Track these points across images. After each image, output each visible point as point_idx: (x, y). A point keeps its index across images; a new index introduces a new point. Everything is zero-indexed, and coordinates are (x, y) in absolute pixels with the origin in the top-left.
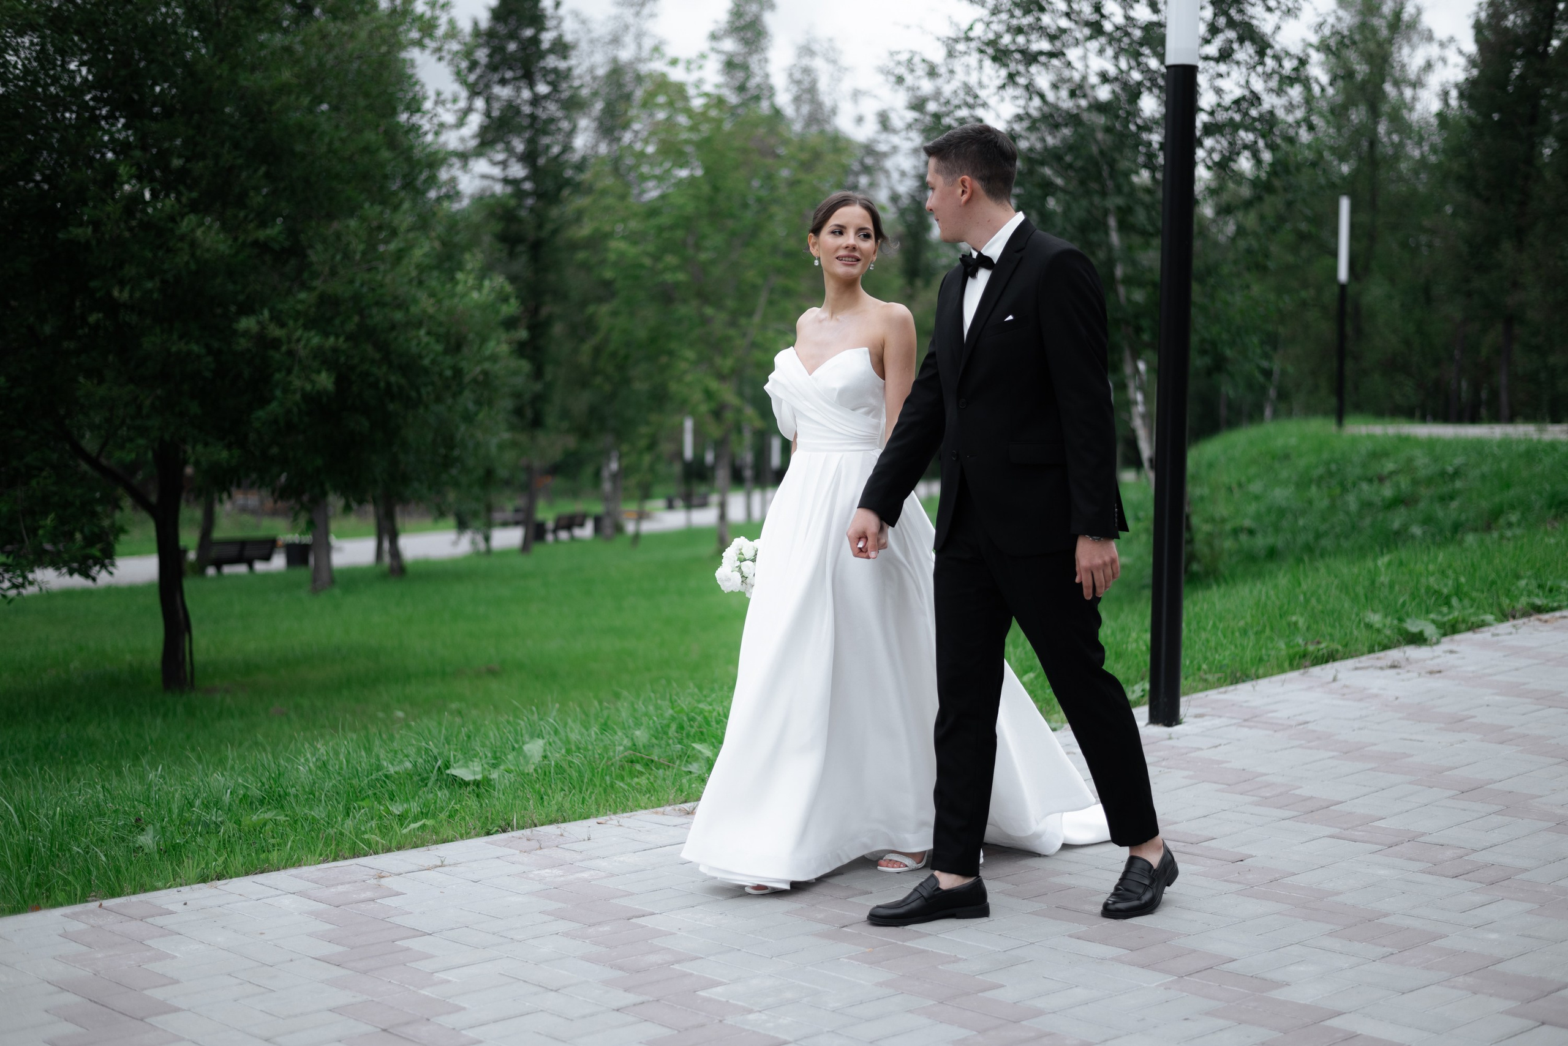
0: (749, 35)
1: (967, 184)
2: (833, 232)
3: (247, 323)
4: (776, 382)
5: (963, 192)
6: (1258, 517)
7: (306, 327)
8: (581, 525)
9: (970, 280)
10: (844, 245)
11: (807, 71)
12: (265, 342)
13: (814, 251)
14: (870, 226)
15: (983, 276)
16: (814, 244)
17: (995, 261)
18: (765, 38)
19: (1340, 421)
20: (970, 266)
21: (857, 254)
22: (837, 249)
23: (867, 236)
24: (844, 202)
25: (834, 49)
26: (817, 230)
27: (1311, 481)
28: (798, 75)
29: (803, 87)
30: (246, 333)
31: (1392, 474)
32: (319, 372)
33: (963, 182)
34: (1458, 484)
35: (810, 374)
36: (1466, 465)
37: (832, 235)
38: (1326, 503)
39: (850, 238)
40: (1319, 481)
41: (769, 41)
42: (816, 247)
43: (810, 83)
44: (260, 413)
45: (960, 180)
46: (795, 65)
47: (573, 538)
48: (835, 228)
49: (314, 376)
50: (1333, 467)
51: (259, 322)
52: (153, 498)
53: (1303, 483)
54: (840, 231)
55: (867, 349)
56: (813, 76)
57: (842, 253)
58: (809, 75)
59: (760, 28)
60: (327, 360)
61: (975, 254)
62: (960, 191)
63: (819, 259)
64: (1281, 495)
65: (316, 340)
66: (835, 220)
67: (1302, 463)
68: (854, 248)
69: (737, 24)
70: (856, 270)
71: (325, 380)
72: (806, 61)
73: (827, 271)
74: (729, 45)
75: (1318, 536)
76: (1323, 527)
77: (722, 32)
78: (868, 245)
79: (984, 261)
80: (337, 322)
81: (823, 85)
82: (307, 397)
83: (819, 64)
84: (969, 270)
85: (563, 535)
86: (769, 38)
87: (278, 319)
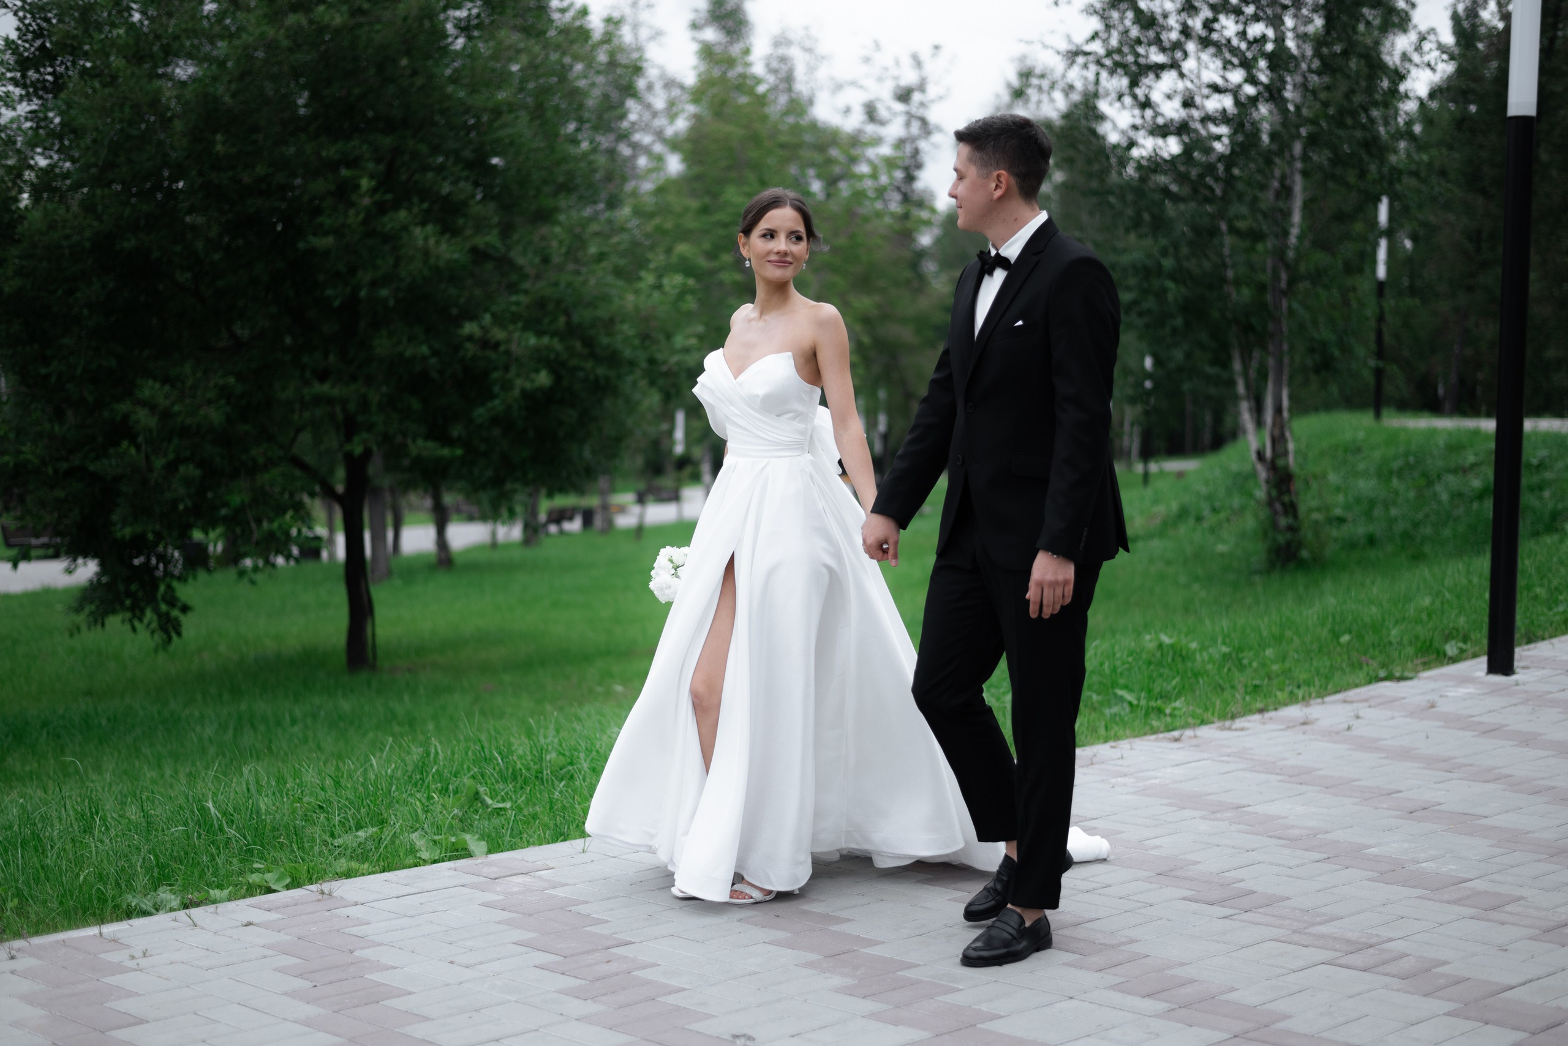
0: (730, 23)
1: (1002, 179)
2: (764, 236)
3: (469, 328)
4: (703, 385)
5: (997, 187)
6: (1348, 507)
7: (525, 329)
8: (571, 518)
9: (986, 278)
10: (775, 250)
11: (783, 59)
12: (486, 344)
13: (744, 252)
14: (801, 229)
15: (1000, 275)
16: (744, 246)
17: (1012, 262)
18: (747, 26)
19: (1378, 415)
20: (988, 264)
21: (789, 259)
22: (769, 253)
23: (799, 238)
24: (775, 203)
25: (809, 37)
26: (747, 232)
27: (1391, 473)
28: (775, 64)
29: (779, 76)
30: (470, 338)
31: (1474, 466)
32: (537, 371)
33: (998, 176)
34: (1548, 475)
35: (735, 378)
36: (1550, 457)
37: (763, 239)
38: (1412, 494)
39: (781, 244)
40: (1400, 473)
41: (750, 29)
42: (747, 247)
43: (787, 72)
44: (480, 411)
45: (995, 174)
46: (772, 55)
47: (562, 532)
48: (765, 231)
49: (533, 376)
50: (1411, 459)
51: (482, 328)
52: (340, 488)
53: (1384, 474)
54: (771, 234)
55: (790, 354)
56: (789, 65)
57: (773, 257)
58: (786, 64)
59: (741, 17)
60: (542, 359)
61: (993, 252)
62: (993, 185)
63: (750, 260)
64: (1366, 486)
65: (533, 341)
66: (763, 225)
67: (1377, 455)
68: (786, 254)
69: (718, 13)
70: (788, 273)
71: (543, 378)
72: (781, 51)
73: (758, 274)
74: (711, 34)
75: (1416, 525)
76: (1420, 516)
77: (703, 22)
78: (800, 248)
79: (1002, 262)
80: (546, 320)
81: (800, 73)
82: (525, 394)
83: (794, 52)
84: (987, 267)
85: (553, 529)
86: (750, 26)
87: (498, 320)
